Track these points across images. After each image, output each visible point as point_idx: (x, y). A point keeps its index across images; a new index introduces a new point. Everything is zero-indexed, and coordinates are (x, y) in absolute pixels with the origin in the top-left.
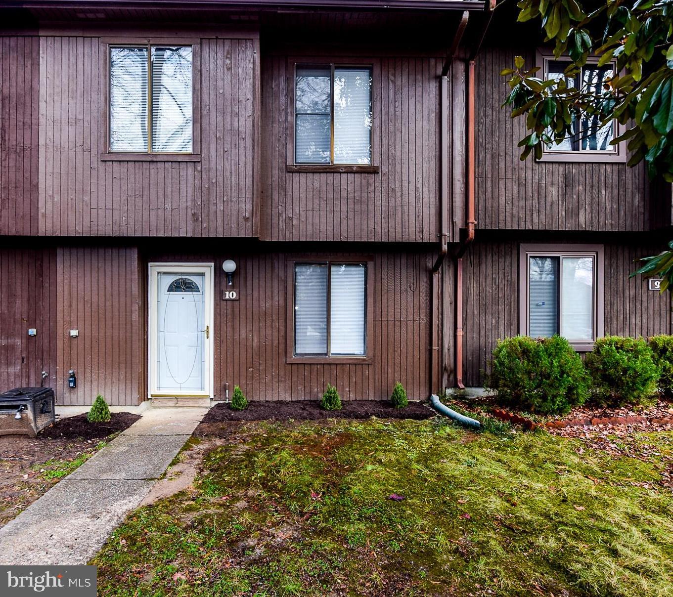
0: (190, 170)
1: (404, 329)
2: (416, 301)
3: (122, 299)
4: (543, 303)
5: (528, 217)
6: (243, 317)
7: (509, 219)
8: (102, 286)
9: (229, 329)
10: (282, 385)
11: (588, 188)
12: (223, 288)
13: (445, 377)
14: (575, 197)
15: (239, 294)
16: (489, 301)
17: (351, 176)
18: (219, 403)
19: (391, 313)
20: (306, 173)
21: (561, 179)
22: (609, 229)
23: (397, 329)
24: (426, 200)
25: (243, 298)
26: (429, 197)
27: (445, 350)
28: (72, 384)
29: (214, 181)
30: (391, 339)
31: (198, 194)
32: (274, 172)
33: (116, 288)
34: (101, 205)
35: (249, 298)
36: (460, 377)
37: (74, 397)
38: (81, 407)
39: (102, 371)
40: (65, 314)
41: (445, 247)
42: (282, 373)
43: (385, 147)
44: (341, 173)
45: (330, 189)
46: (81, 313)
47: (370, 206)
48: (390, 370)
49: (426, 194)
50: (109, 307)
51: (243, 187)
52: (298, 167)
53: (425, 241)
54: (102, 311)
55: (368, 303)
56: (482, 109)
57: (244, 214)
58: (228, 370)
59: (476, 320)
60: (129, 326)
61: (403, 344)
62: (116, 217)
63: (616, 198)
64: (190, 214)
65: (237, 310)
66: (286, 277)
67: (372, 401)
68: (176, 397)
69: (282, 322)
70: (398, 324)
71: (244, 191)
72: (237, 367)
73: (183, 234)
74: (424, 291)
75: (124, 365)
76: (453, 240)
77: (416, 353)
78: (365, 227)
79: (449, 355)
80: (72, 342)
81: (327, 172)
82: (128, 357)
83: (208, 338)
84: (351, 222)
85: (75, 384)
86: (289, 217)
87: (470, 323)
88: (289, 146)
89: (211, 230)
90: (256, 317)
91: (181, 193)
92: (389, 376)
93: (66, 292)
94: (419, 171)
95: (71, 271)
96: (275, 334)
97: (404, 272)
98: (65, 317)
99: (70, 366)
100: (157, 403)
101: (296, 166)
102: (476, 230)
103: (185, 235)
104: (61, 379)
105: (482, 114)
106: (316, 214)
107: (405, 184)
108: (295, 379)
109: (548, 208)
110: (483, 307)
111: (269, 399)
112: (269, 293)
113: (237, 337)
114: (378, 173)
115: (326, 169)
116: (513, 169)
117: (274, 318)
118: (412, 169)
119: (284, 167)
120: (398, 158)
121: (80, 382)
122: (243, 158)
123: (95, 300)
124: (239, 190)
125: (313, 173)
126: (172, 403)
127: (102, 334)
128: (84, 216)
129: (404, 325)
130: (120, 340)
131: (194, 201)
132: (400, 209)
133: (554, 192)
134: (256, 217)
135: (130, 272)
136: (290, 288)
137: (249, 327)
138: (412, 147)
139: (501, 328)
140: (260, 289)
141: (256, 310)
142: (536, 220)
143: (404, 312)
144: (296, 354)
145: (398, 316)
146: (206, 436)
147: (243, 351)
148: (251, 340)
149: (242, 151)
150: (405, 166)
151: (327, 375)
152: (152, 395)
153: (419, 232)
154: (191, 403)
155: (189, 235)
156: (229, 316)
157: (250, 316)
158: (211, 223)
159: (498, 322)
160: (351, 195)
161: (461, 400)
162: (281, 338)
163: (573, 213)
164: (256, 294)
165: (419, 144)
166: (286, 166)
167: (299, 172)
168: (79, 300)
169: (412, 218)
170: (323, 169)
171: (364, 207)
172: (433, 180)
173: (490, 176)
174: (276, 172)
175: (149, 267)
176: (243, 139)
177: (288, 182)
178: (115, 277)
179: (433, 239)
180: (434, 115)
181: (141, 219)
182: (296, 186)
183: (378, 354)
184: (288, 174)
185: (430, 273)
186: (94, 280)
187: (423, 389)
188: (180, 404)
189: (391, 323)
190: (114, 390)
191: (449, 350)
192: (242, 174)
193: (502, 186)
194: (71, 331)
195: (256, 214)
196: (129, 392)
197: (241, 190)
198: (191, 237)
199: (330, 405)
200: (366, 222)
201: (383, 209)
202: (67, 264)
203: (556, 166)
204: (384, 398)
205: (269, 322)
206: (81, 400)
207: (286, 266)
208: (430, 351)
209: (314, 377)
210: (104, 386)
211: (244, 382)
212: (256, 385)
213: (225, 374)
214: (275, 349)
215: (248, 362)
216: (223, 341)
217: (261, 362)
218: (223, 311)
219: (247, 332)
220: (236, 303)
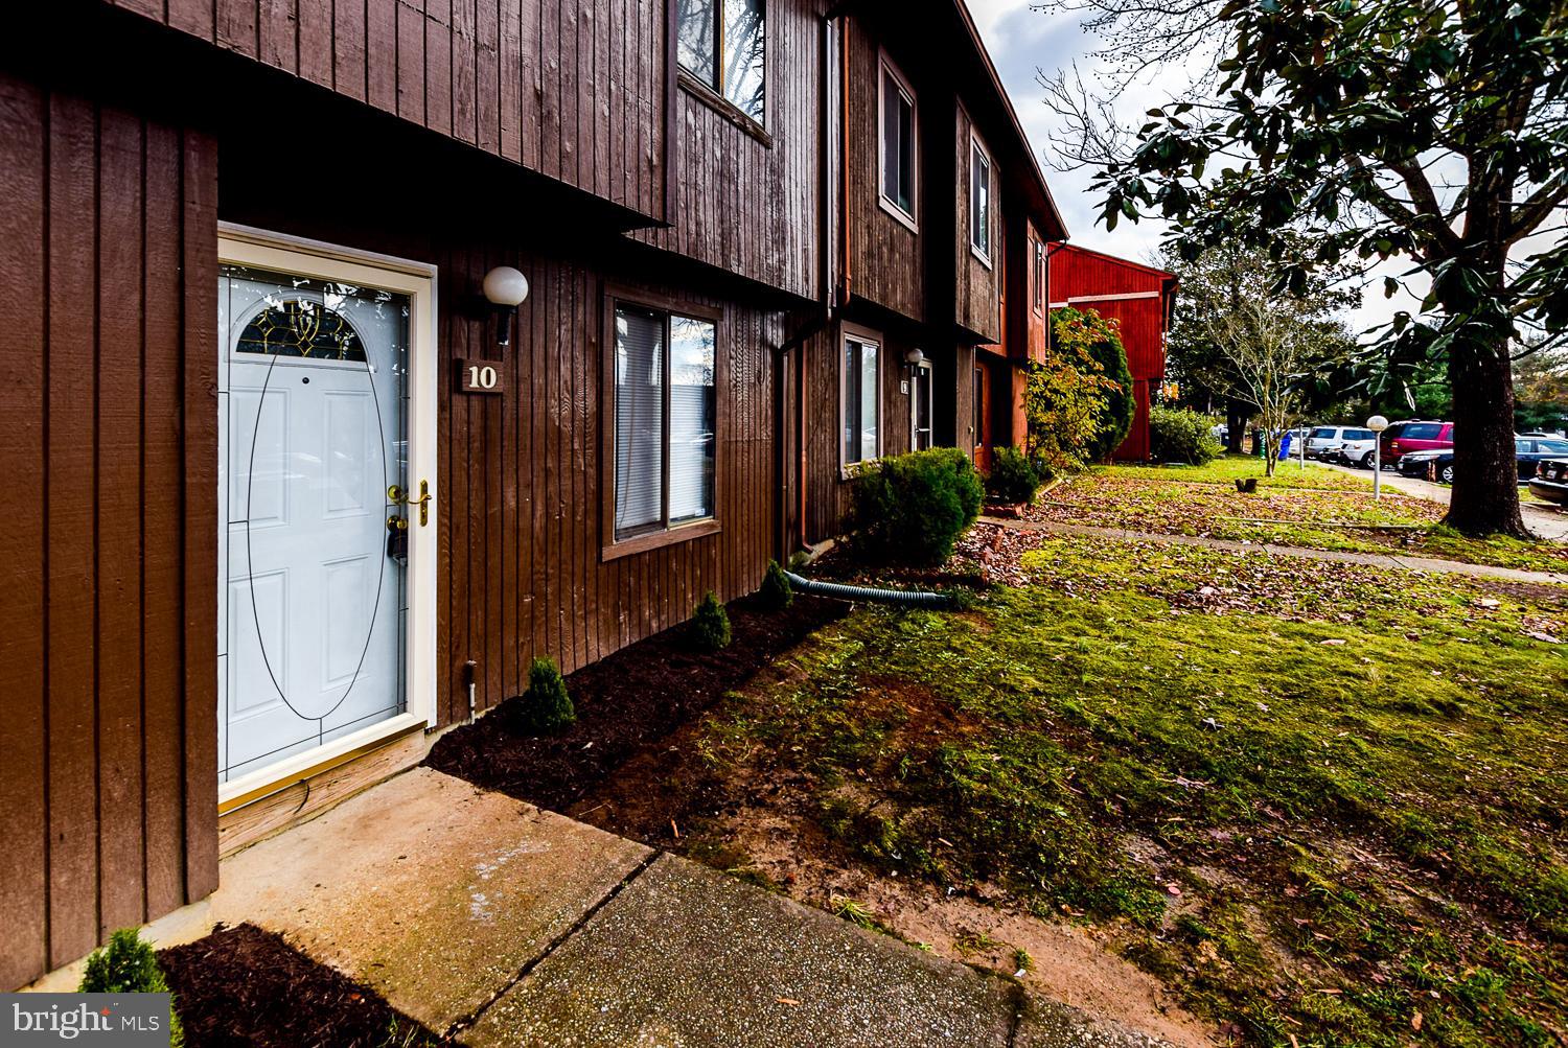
1: (752, 457)
2: (764, 401)
6: (509, 447)
9: (475, 484)
10: (592, 621)
12: (462, 353)
13: (790, 537)
15: (501, 376)
16: (819, 404)
18: (443, 736)
19: (740, 427)
23: (746, 456)
30: (740, 478)
35: (524, 388)
36: (803, 532)
41: (829, 313)
42: (591, 590)
48: (738, 539)
55: (718, 407)
58: (473, 617)
61: (751, 484)
65: (494, 425)
66: (600, 337)
69: (591, 455)
70: (746, 447)
72: (494, 603)
74: (770, 385)
76: (832, 301)
77: (763, 500)
79: (792, 496)
83: (424, 523)
92: (738, 550)
96: (580, 487)
110: (816, 414)
112: (566, 376)
113: (495, 509)
129: (752, 449)
136: (608, 366)
139: (828, 447)
140: (549, 363)
143: (752, 423)
144: (618, 535)
147: (509, 550)
148: (528, 511)
151: (663, 575)
153: (805, 280)
156: (475, 445)
157: (525, 444)
159: (825, 438)
162: (590, 497)
164: (539, 379)
183: (726, 510)
185: (776, 354)
188: (318, 796)
191: (792, 489)
199: (722, 635)
208: (777, 493)
209: (644, 583)
211: (512, 643)
212: (540, 638)
213: (465, 633)
214: (579, 529)
215: (521, 578)
216: (458, 528)
217: (550, 571)
218: (460, 427)
219: (521, 488)
220: (494, 403)
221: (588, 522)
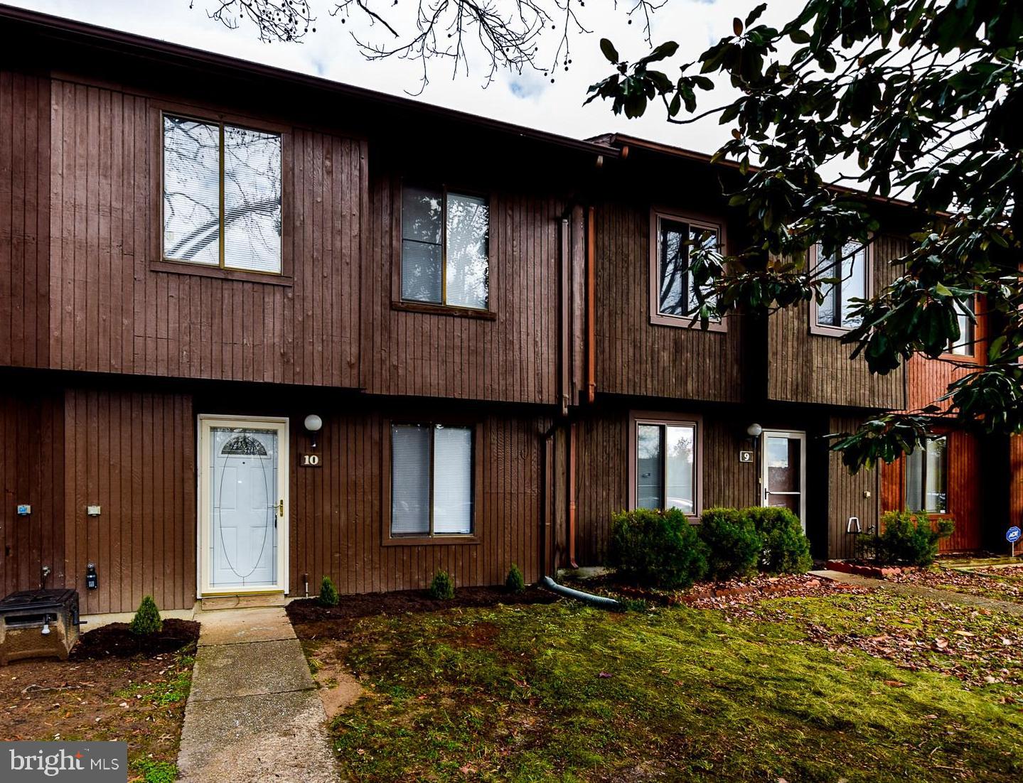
0: (278, 297)
1: (514, 503)
2: (528, 469)
3: (169, 463)
4: (649, 475)
5: (643, 382)
6: (327, 488)
7: (625, 383)
8: (137, 444)
9: (309, 503)
10: (376, 573)
11: (695, 355)
12: (301, 450)
13: (557, 557)
14: (683, 364)
15: (321, 459)
16: (600, 471)
17: (465, 321)
19: (501, 485)
20: (414, 312)
21: (672, 345)
22: (712, 399)
23: (508, 502)
24: (545, 356)
25: (327, 463)
26: (548, 353)
27: (558, 526)
28: (92, 584)
29: (310, 313)
30: (501, 514)
31: (288, 328)
32: (375, 308)
33: (158, 448)
34: (151, 332)
35: (335, 464)
36: (572, 556)
37: (94, 602)
38: (104, 617)
39: (137, 563)
40: (78, 483)
41: (565, 410)
42: (376, 558)
43: (502, 291)
44: (454, 316)
45: (442, 336)
46: (104, 481)
47: (486, 360)
48: (500, 551)
49: (544, 349)
50: (148, 476)
51: (347, 324)
52: (405, 305)
53: (545, 402)
54: (137, 480)
55: (477, 472)
56: (600, 261)
57: (349, 360)
58: (308, 557)
59: (588, 492)
60: (178, 501)
61: (514, 519)
62: (174, 352)
63: (718, 368)
64: (278, 355)
65: (318, 479)
66: (381, 439)
67: (480, 587)
68: (238, 596)
69: (376, 494)
70: (508, 496)
71: (348, 330)
73: (268, 379)
74: (535, 459)
75: (171, 555)
76: (573, 403)
77: (528, 530)
78: (480, 383)
79: (561, 531)
80: (89, 524)
81: (439, 315)
82: (178, 543)
83: (282, 515)
84: (465, 376)
85: (96, 584)
86: (394, 366)
87: (581, 495)
88: (395, 278)
89: (307, 377)
90: (343, 489)
91: (266, 325)
92: (499, 557)
93: (80, 454)
94: (537, 323)
95: (89, 421)
96: (368, 509)
97: (515, 438)
98: (78, 487)
99: (87, 558)
100: (209, 605)
101: (402, 303)
102: (596, 393)
103: (270, 380)
104: (71, 577)
105: (600, 266)
106: (426, 364)
107: (524, 337)
108: (391, 565)
109: (661, 373)
110: (595, 477)
111: (360, 591)
112: (360, 459)
113: (319, 514)
114: (495, 320)
115: (438, 310)
116: (629, 330)
117: (366, 490)
118: (531, 319)
119: (388, 302)
120: (516, 306)
121: (103, 581)
122: (346, 288)
123: (126, 463)
124: (342, 328)
125: (422, 313)
126: (231, 604)
127: (137, 512)
128: (124, 346)
129: (514, 498)
130: (166, 520)
131: (283, 336)
132: (518, 364)
133: (665, 356)
134: (364, 363)
135: (180, 427)
136: (386, 453)
137: (335, 502)
138: (531, 295)
139: (612, 501)
140: (349, 453)
141: (343, 479)
142: (649, 386)
143: (514, 483)
144: (393, 535)
145: (508, 489)
146: (316, 638)
147: (327, 532)
148: (337, 517)
149: (346, 279)
150: (524, 315)
151: (430, 559)
152: (203, 595)
153: (538, 392)
154: (257, 602)
155: (277, 381)
156: (309, 488)
157: (335, 487)
158: (306, 366)
159: (608, 494)
160: (465, 344)
161: (573, 580)
162: (375, 514)
163: (682, 380)
164: (343, 459)
165: (537, 291)
166: (391, 302)
167: (406, 310)
168: (101, 463)
169: (531, 374)
170: (434, 310)
171: (480, 359)
172: (552, 334)
173: (607, 335)
174: (378, 308)
175: (198, 420)
176: (347, 264)
177: (392, 321)
178: (159, 432)
179: (552, 401)
180: (553, 260)
181: (209, 356)
182: (402, 329)
183: (487, 532)
184: (392, 312)
185: (542, 440)
186: (126, 435)
187: (534, 570)
188: (243, 604)
189: (501, 496)
190: (156, 589)
191: (561, 526)
192: (346, 308)
193: (619, 347)
194: (89, 508)
195: (364, 360)
196: (179, 590)
197: (345, 328)
198: (280, 384)
199: (443, 594)
200: (482, 377)
201: (501, 363)
202: (82, 411)
203: (667, 330)
204: (494, 583)
205: (360, 494)
206: (105, 606)
207: (381, 426)
208: (542, 527)
209: (414, 561)
210: (141, 585)
211: (328, 571)
213: (304, 562)
214: (368, 528)
215: (333, 545)
216: (301, 520)
217: (350, 545)
218: (301, 481)
219: (333, 507)
220: (318, 471)
221: (374, 526)
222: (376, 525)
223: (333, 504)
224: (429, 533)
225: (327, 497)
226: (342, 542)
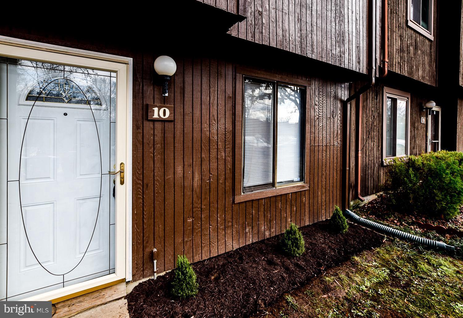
1: (328, 153)
2: (335, 128)
6: (179, 147)
9: (158, 165)
10: (229, 231)
12: (148, 100)
15: (173, 112)
18: (140, 284)
19: (321, 139)
25: (179, 118)
35: (188, 118)
42: (229, 217)
48: (319, 193)
55: (307, 129)
58: (156, 228)
65: (169, 136)
69: (229, 150)
70: (324, 148)
72: (170, 222)
74: (340, 119)
79: (353, 173)
83: (122, 183)
90: (197, 146)
92: (319, 198)
96: (221, 167)
108: (242, 221)
112: (214, 113)
113: (170, 176)
117: (220, 147)
129: (328, 149)
140: (203, 106)
141: (197, 135)
143: (328, 138)
144: (244, 189)
148: (190, 177)
151: (273, 209)
156: (158, 146)
157: (188, 145)
159: (374, 145)
162: (228, 171)
164: (197, 112)
183: (312, 179)
188: (63, 311)
189: (320, 148)
191: (352, 169)
205: (213, 152)
207: (234, 79)
208: (343, 172)
211: (180, 240)
212: (198, 240)
213: (152, 236)
214: (221, 187)
215: (185, 210)
216: (147, 185)
217: (203, 207)
218: (148, 137)
219: (185, 167)
220: (169, 126)
221: (227, 183)
222: (229, 184)
223: (186, 163)
224: (273, 184)
225: (179, 158)
226: (195, 205)
